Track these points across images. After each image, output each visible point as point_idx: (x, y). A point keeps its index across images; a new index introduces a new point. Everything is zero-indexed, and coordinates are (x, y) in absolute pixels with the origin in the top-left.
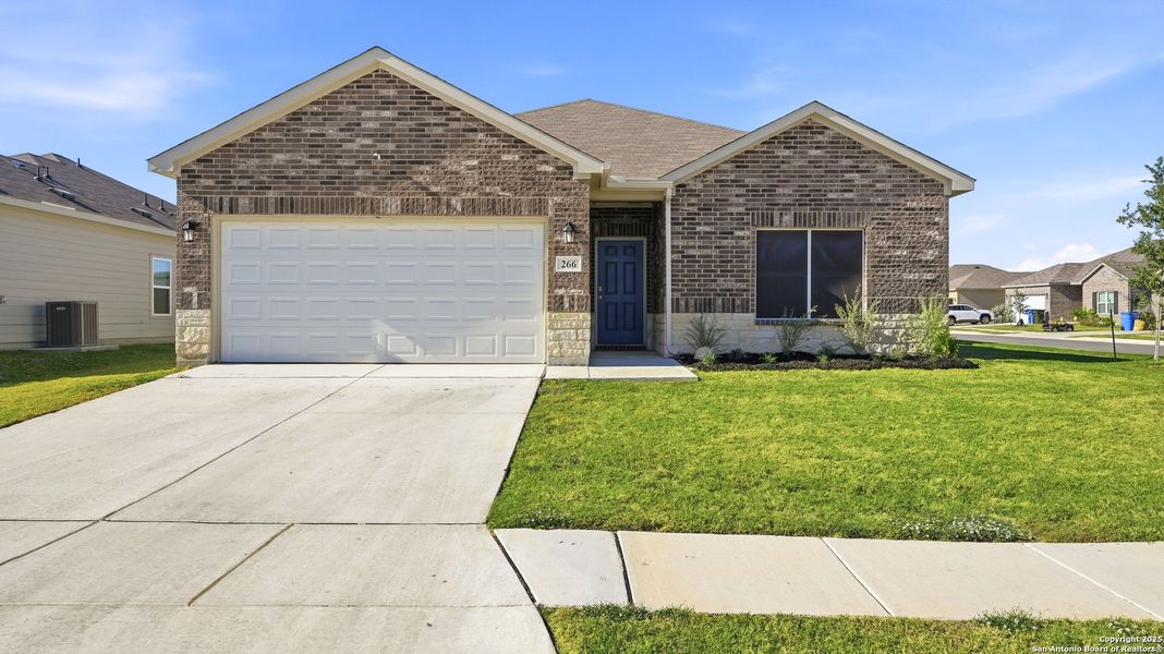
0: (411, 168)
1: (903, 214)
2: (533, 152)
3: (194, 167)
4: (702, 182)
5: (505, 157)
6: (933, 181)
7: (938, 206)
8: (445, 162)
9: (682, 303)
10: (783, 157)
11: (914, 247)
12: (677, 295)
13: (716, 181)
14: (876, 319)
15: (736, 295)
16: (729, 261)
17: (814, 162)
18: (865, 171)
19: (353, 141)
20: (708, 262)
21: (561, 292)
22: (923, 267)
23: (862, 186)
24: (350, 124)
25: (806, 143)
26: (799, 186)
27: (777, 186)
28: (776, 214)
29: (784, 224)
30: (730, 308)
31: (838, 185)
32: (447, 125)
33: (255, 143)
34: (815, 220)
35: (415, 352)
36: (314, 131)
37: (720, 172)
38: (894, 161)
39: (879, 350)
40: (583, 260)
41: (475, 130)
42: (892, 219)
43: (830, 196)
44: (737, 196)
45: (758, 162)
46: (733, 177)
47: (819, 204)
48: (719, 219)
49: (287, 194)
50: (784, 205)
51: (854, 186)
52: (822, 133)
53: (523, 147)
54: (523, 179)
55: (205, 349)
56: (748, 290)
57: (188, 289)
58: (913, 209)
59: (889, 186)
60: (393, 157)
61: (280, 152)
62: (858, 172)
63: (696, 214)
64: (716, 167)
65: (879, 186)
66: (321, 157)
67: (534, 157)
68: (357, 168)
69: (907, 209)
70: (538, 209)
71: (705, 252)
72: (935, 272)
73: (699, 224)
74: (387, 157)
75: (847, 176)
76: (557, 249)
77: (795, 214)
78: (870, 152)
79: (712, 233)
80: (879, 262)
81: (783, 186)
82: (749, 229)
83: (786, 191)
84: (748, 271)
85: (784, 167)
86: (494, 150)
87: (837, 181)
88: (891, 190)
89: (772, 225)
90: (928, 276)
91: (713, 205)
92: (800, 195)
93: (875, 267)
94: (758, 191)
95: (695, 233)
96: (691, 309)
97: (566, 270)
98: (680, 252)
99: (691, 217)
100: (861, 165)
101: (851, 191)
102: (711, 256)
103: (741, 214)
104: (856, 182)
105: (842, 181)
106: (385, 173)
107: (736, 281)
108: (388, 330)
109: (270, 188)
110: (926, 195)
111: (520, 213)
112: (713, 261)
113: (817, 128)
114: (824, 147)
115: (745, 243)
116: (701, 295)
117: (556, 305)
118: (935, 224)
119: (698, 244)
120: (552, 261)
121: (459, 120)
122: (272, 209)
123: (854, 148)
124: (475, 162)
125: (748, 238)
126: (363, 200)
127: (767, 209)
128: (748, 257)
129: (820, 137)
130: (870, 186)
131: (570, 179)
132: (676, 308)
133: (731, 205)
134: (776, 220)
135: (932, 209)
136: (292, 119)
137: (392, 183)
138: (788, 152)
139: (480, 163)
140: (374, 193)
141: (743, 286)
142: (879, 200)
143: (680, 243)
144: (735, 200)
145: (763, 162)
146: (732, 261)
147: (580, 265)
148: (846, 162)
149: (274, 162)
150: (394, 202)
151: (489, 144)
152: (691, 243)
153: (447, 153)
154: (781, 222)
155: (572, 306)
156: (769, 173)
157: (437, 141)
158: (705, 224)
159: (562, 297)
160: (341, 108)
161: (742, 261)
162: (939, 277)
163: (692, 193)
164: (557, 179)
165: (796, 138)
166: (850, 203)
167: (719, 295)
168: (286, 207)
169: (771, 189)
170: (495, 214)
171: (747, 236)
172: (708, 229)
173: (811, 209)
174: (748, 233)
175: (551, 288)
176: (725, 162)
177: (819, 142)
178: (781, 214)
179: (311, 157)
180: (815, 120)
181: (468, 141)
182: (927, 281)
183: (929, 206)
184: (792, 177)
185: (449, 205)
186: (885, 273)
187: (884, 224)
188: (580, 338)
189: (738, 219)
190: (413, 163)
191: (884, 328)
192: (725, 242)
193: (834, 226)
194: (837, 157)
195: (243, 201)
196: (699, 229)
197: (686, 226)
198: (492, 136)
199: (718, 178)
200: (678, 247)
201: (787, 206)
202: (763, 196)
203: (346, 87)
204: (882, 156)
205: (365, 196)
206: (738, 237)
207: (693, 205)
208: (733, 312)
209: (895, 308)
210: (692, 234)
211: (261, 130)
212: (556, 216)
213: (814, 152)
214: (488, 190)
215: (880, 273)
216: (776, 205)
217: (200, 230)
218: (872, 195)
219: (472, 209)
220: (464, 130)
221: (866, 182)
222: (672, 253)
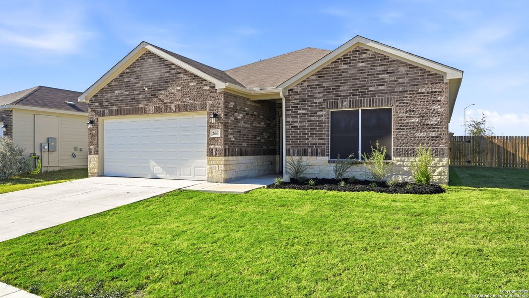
0: (157, 93)
1: (416, 96)
2: (202, 81)
3: (93, 99)
4: (301, 87)
5: (191, 84)
6: (436, 74)
7: (440, 90)
8: (169, 89)
9: (291, 151)
10: (343, 69)
11: (423, 117)
12: (289, 147)
13: (308, 86)
14: (398, 161)
15: (318, 147)
16: (315, 129)
17: (361, 71)
18: (392, 73)
19: (139, 83)
20: (304, 129)
21: (212, 147)
22: (430, 128)
23: (390, 81)
24: (138, 76)
25: (356, 60)
26: (353, 85)
27: (340, 86)
28: (340, 101)
29: (344, 107)
30: (315, 153)
31: (375, 82)
32: (170, 72)
33: (110, 88)
34: (361, 103)
35: (163, 174)
36: (127, 80)
37: (310, 81)
38: (410, 65)
39: (400, 179)
40: (221, 131)
41: (180, 73)
42: (409, 100)
43: (371, 89)
44: (319, 93)
45: (330, 73)
46: (317, 83)
47: (364, 94)
48: (309, 106)
49: (119, 107)
50: (344, 96)
51: (385, 82)
52: (365, 53)
53: (197, 79)
54: (198, 94)
55: (96, 170)
56: (324, 144)
57: (91, 147)
58: (423, 93)
59: (407, 80)
60: (152, 88)
61: (117, 90)
62: (387, 73)
63: (298, 104)
64: (308, 78)
65: (400, 80)
66: (129, 91)
67: (202, 83)
68: (140, 94)
69: (419, 93)
70: (203, 108)
71: (303, 124)
72: (438, 131)
73: (300, 109)
74: (150, 89)
75: (380, 76)
76: (210, 126)
77: (350, 101)
78: (394, 61)
79: (306, 114)
80: (401, 126)
81: (344, 86)
82: (325, 111)
83: (345, 88)
84: (325, 134)
85: (344, 75)
86: (186, 81)
87: (374, 80)
88: (408, 83)
89: (337, 108)
90: (433, 134)
91: (306, 99)
92: (353, 90)
93: (398, 129)
94: (330, 89)
95: (298, 114)
96: (296, 154)
97: (215, 136)
98: (290, 125)
99: (296, 106)
100: (389, 69)
101: (383, 85)
102: (306, 126)
103: (321, 103)
104: (386, 80)
105: (377, 80)
106: (149, 96)
107: (319, 139)
108: (154, 164)
109: (113, 105)
110: (432, 84)
111: (196, 110)
112: (306, 129)
113: (362, 50)
114: (367, 61)
115: (323, 118)
116: (301, 147)
117: (210, 153)
118: (438, 101)
119: (299, 120)
120: (209, 132)
121: (174, 69)
122: (114, 114)
123: (385, 59)
124: (180, 88)
125: (325, 115)
126: (142, 108)
127: (334, 99)
128: (325, 126)
129: (364, 56)
130: (395, 81)
131: (216, 92)
132: (288, 154)
133: (316, 98)
134: (340, 105)
135: (436, 92)
136: (121, 76)
137: (151, 100)
138: (346, 66)
139: (182, 88)
140: (145, 105)
141: (322, 142)
142: (401, 89)
143: (290, 120)
144: (318, 95)
145: (333, 73)
146: (316, 129)
147: (219, 133)
148: (379, 68)
149: (115, 94)
150: (151, 108)
151: (185, 79)
152: (296, 120)
153: (170, 85)
154: (342, 105)
155: (216, 154)
156: (336, 79)
157: (166, 80)
158: (303, 109)
159: (212, 149)
160: (135, 69)
161: (321, 128)
162: (441, 134)
163: (296, 93)
164: (211, 92)
165: (350, 58)
166: (383, 92)
167: (310, 147)
168: (119, 112)
169: (337, 88)
170: (187, 111)
171: (324, 115)
172: (304, 112)
173: (359, 98)
174: (324, 113)
175: (209, 144)
176: (312, 75)
177: (364, 59)
178: (342, 101)
179: (126, 91)
180: (361, 46)
181: (177, 78)
182: (432, 137)
183: (433, 90)
184: (349, 80)
185: (170, 108)
186: (405, 133)
187: (404, 103)
188: (220, 169)
189: (319, 106)
190: (158, 90)
191: (404, 166)
192: (313, 118)
193: (373, 106)
194: (374, 66)
195: (106, 111)
196: (300, 112)
197: (293, 110)
198: (186, 75)
199: (309, 84)
200: (289, 122)
201: (345, 97)
202: (333, 92)
203: (137, 60)
204: (402, 63)
205: (143, 106)
206: (320, 115)
207: (296, 99)
208: (317, 156)
209: (411, 153)
210: (296, 115)
211: (112, 81)
212: (210, 110)
213: (361, 65)
214: (184, 100)
215: (401, 133)
216: (340, 96)
217: (95, 123)
218: (396, 87)
219: (179, 109)
220: (176, 74)
221: (393, 79)
222: (286, 125)
